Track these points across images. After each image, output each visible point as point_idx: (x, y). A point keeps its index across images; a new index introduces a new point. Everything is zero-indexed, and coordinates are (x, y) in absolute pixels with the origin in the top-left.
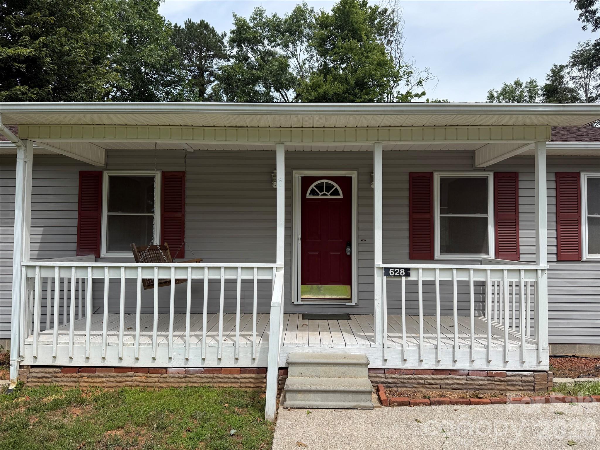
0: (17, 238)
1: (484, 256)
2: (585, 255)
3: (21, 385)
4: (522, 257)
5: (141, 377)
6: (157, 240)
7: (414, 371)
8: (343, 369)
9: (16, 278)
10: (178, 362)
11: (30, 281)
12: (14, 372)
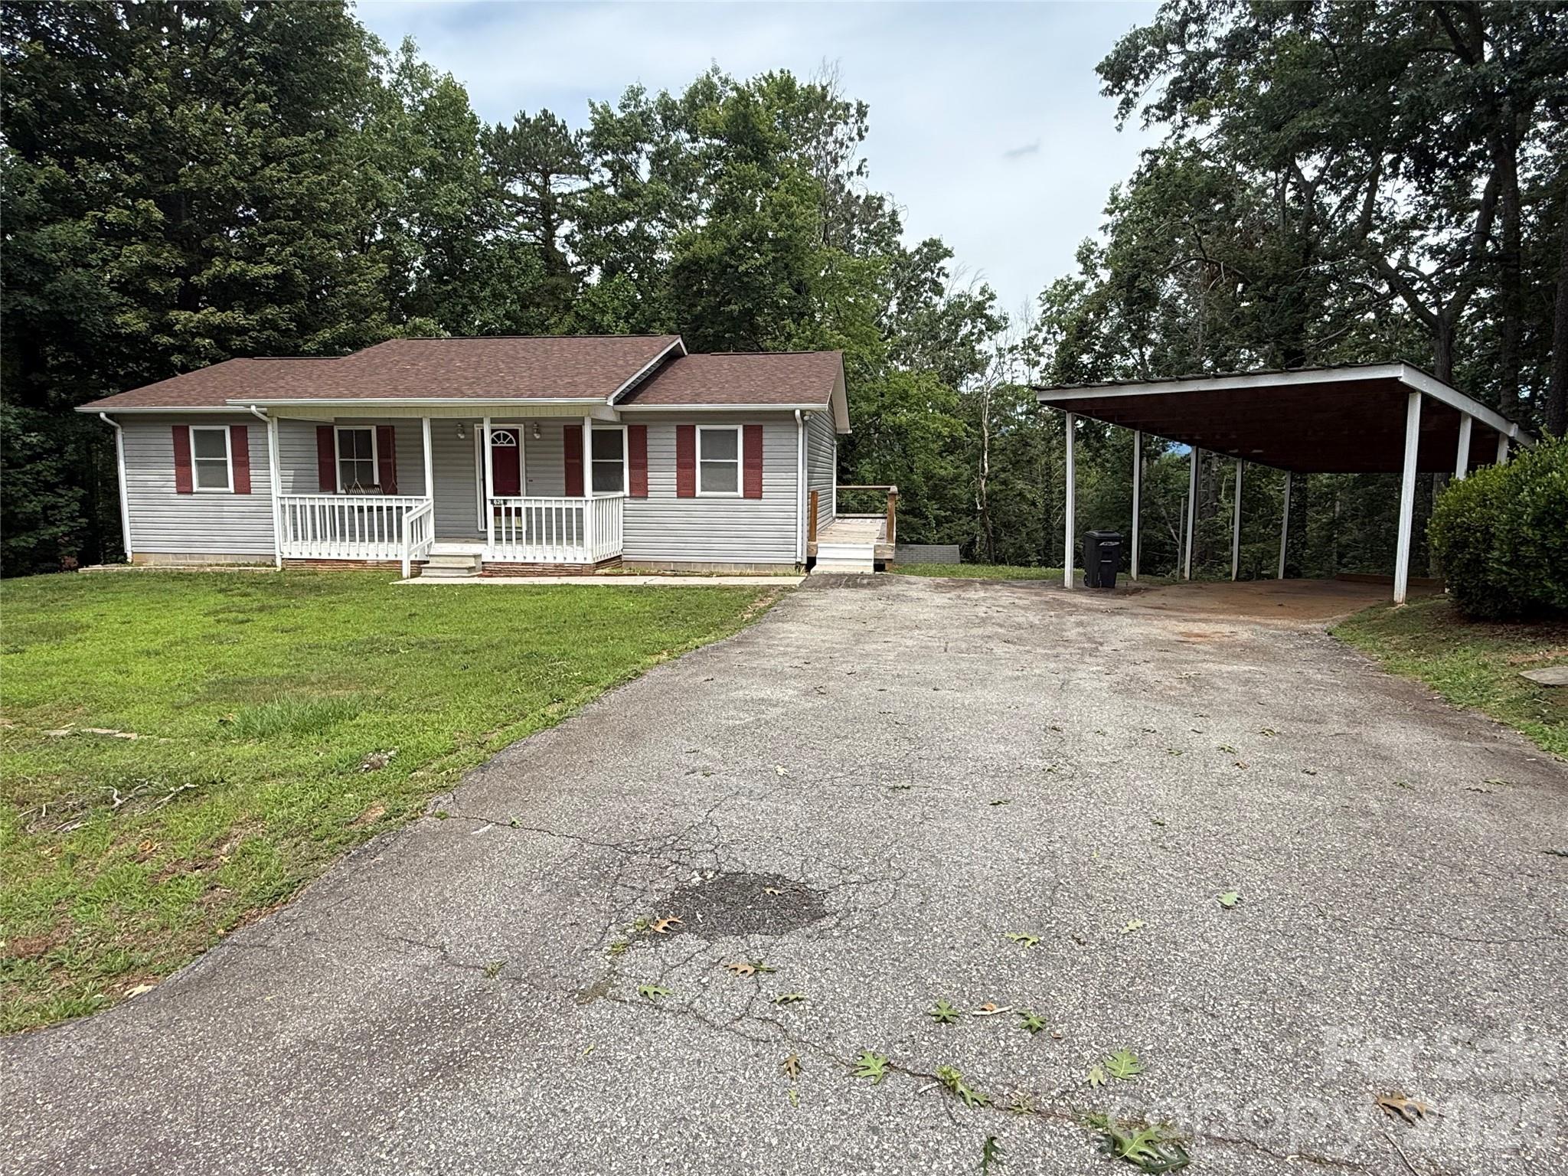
0: (272, 478)
1: (620, 494)
2: (699, 492)
3: (283, 569)
4: (650, 494)
5: (352, 566)
6: (376, 482)
8: (460, 559)
9: (274, 508)
10: (372, 557)
11: (283, 506)
12: (279, 562)
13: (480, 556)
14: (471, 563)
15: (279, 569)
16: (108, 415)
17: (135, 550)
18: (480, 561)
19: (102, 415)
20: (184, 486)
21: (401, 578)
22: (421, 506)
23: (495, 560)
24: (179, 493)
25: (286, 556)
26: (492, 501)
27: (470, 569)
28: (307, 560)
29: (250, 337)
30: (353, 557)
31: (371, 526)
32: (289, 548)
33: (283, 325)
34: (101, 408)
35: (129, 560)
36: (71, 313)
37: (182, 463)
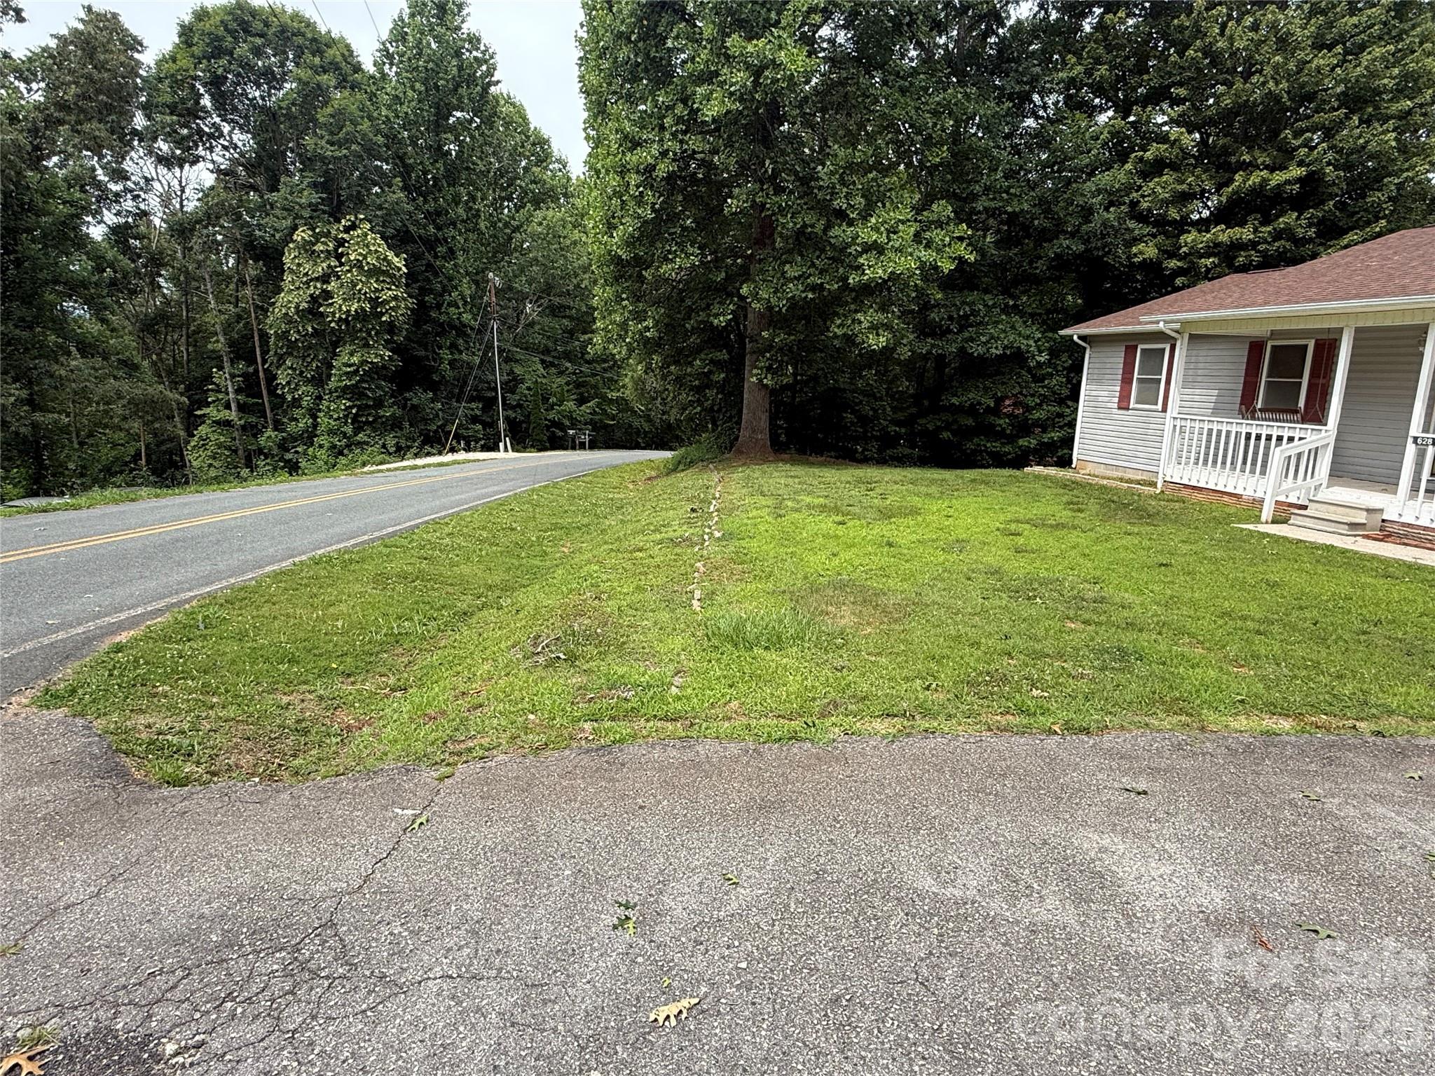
0: (1172, 397)
3: (1162, 492)
5: (1226, 498)
7: (1425, 528)
8: (1348, 510)
9: (1167, 428)
11: (1175, 426)
12: (1159, 485)
13: (1382, 510)
14: (1361, 518)
15: (1158, 492)
16: (1080, 338)
17: (1081, 457)
18: (1379, 517)
19: (1075, 338)
20: (1124, 405)
21: (1257, 519)
22: (1314, 437)
23: (1402, 520)
24: (1119, 408)
25: (1168, 479)
26: (1415, 439)
27: (1353, 526)
28: (1186, 486)
29: (1259, 251)
30: (1230, 489)
31: (1256, 453)
32: (1173, 471)
33: (1300, 232)
34: (1075, 332)
35: (1073, 466)
36: (1098, 249)
37: (1127, 381)
